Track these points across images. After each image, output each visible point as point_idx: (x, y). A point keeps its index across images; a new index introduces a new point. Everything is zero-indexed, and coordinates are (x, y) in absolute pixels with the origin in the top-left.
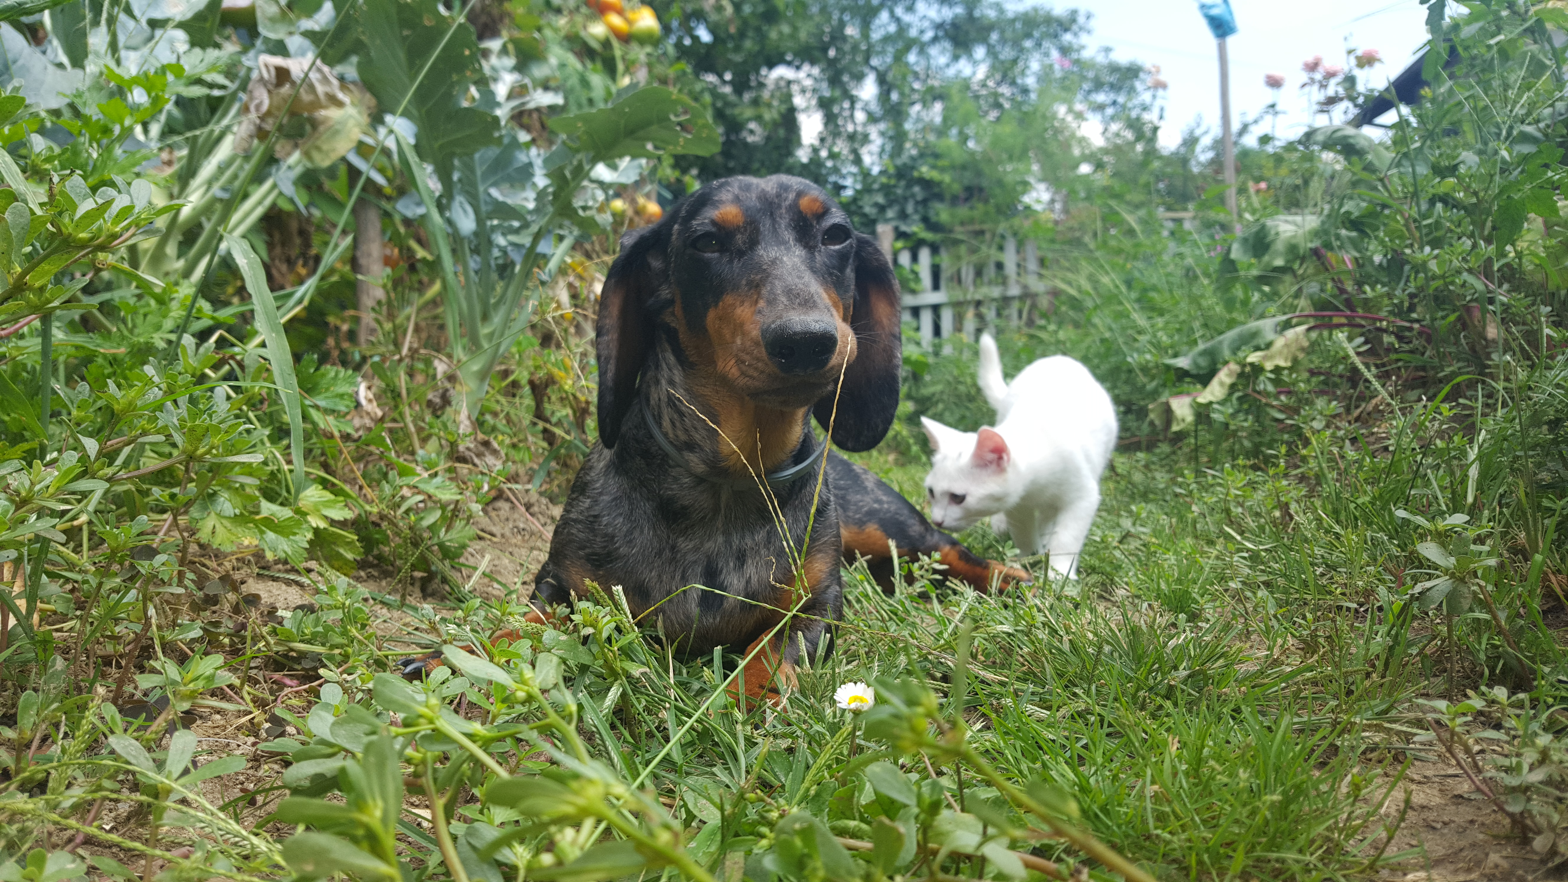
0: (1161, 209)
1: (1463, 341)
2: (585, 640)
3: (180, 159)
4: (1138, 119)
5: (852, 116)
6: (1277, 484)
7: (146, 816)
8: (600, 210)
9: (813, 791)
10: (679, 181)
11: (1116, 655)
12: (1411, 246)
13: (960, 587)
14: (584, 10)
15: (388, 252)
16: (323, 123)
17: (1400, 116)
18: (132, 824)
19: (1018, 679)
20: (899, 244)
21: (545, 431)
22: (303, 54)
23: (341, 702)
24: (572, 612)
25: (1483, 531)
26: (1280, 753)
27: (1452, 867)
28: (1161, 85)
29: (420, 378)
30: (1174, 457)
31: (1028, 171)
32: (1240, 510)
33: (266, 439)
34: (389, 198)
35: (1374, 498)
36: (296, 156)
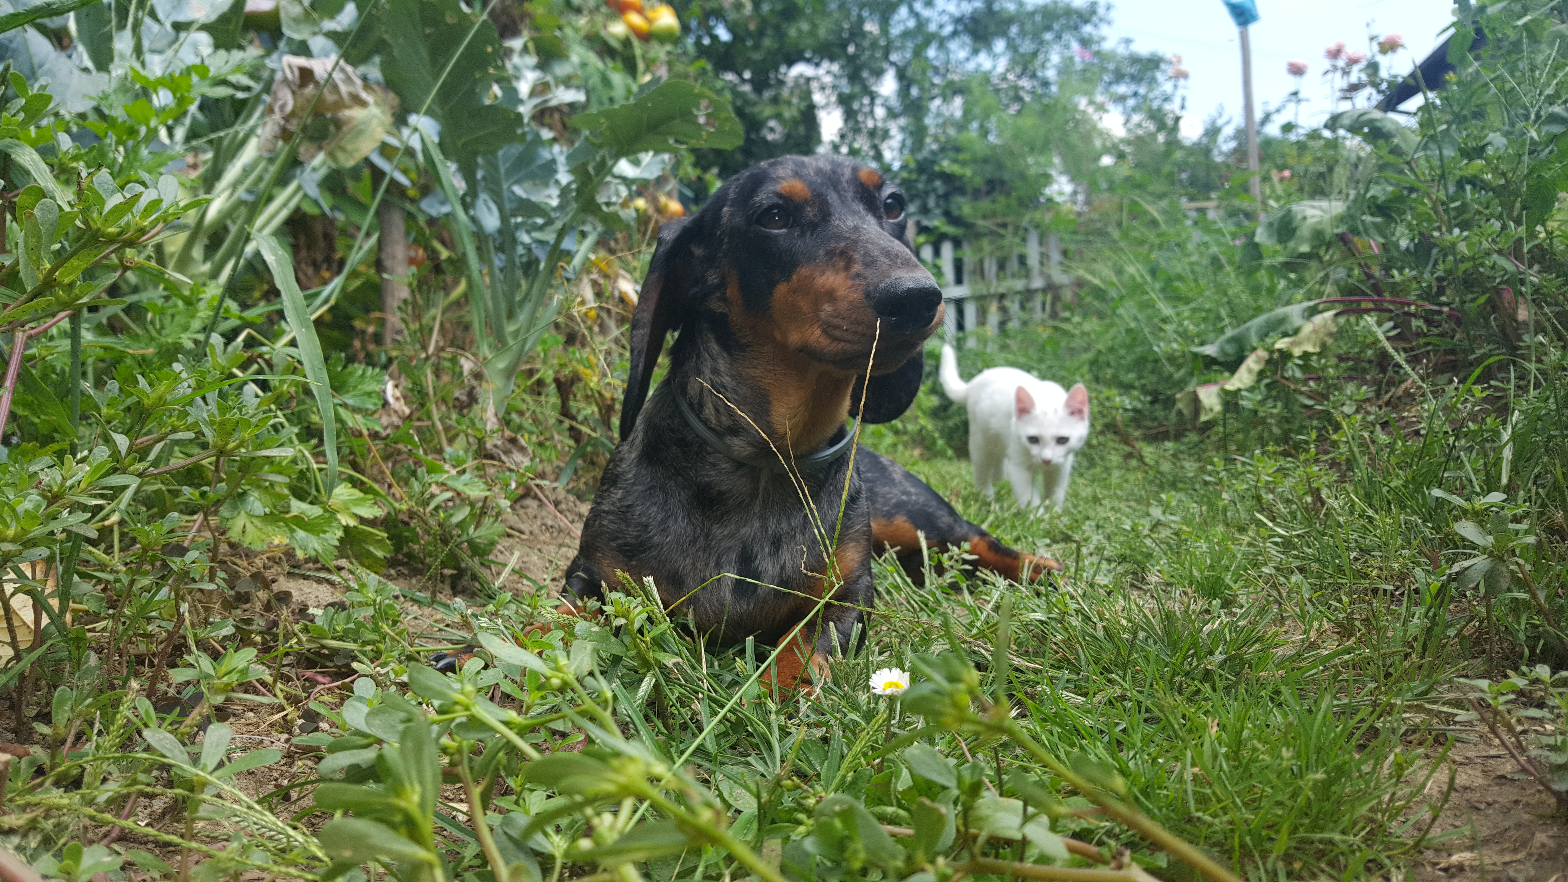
0: (1184, 200)
1: (1493, 324)
2: (617, 631)
3: (205, 162)
4: (1159, 110)
5: (872, 112)
6: (1308, 470)
7: (181, 811)
8: (624, 206)
9: (850, 776)
10: (700, 179)
11: (1151, 641)
12: (1439, 229)
13: (991, 578)
14: (604, 9)
15: (412, 253)
16: (347, 123)
17: (1426, 99)
18: (168, 819)
19: (1052, 666)
20: (921, 239)
21: (571, 428)
22: (327, 55)
23: (375, 694)
24: (604, 604)
25: (1519, 511)
26: (1320, 733)
27: (1497, 847)
28: (1182, 75)
29: (446, 378)
30: (1202, 446)
31: (1051, 164)
32: (1271, 496)
33: (294, 438)
34: (413, 201)
35: (1407, 481)
36: (320, 157)
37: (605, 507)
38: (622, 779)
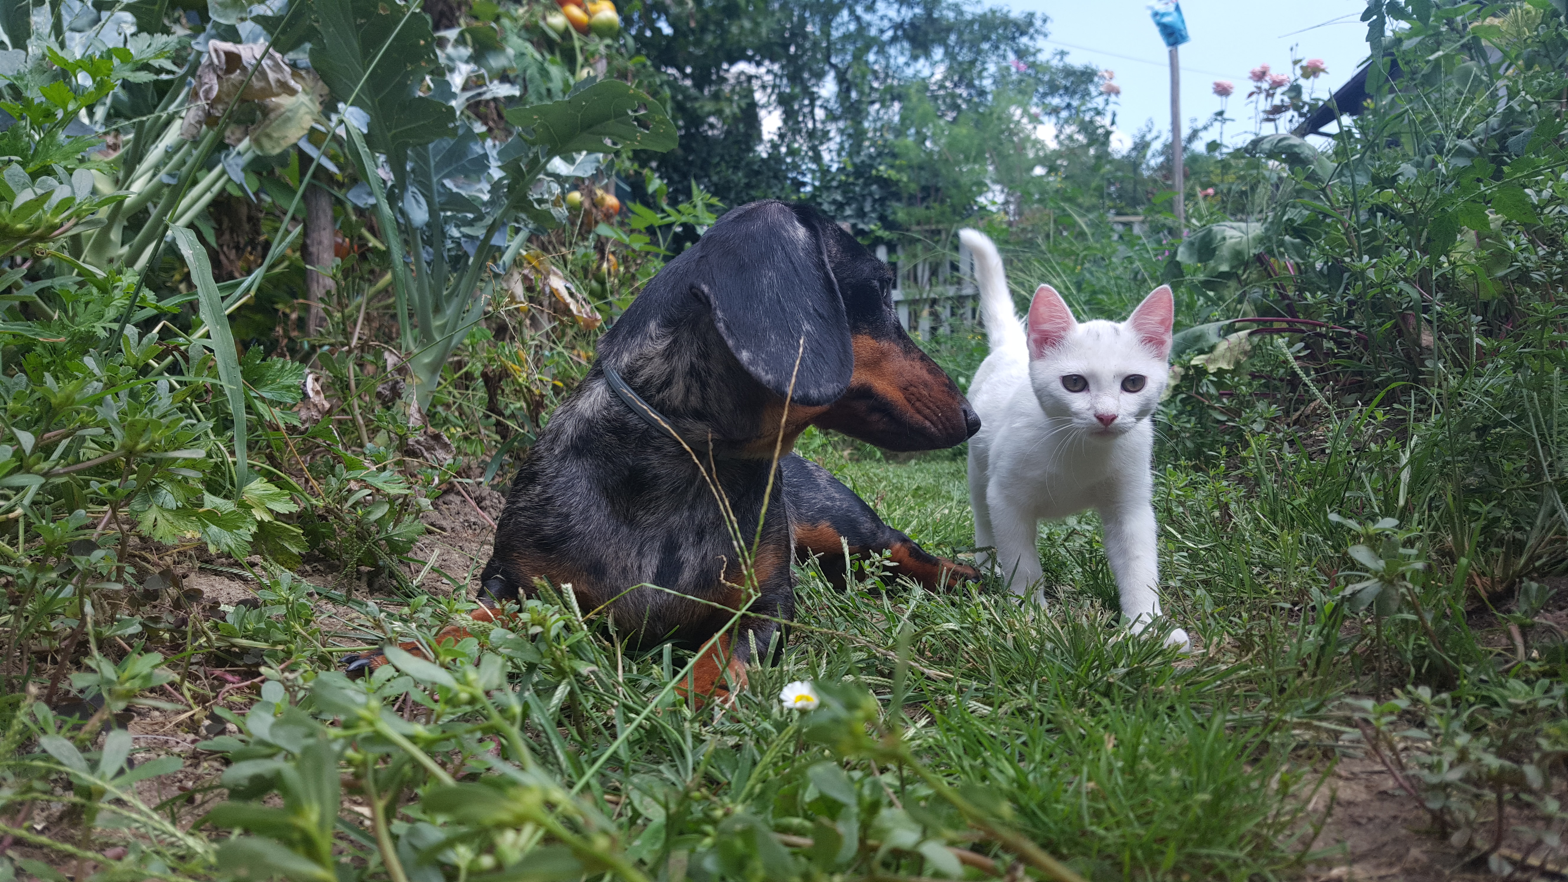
0: (1112, 213)
1: (1399, 348)
2: (534, 638)
3: (128, 142)
4: (1091, 122)
5: (812, 112)
6: (1217, 485)
7: (79, 817)
8: (555, 204)
9: (758, 788)
10: (637, 174)
11: (1058, 652)
12: (1351, 254)
13: (910, 585)
15: (339, 241)
16: (273, 110)
17: (1342, 126)
18: (65, 824)
19: (963, 675)
21: (498, 423)
22: (255, 40)
23: (283, 700)
24: (520, 611)
25: (1412, 534)
26: (1212, 751)
27: (1374, 862)
28: (1114, 91)
29: (370, 368)
31: (984, 172)
32: (1181, 509)
33: (210, 432)
34: (341, 186)
35: (1310, 499)
36: (246, 142)
38: (519, 808)
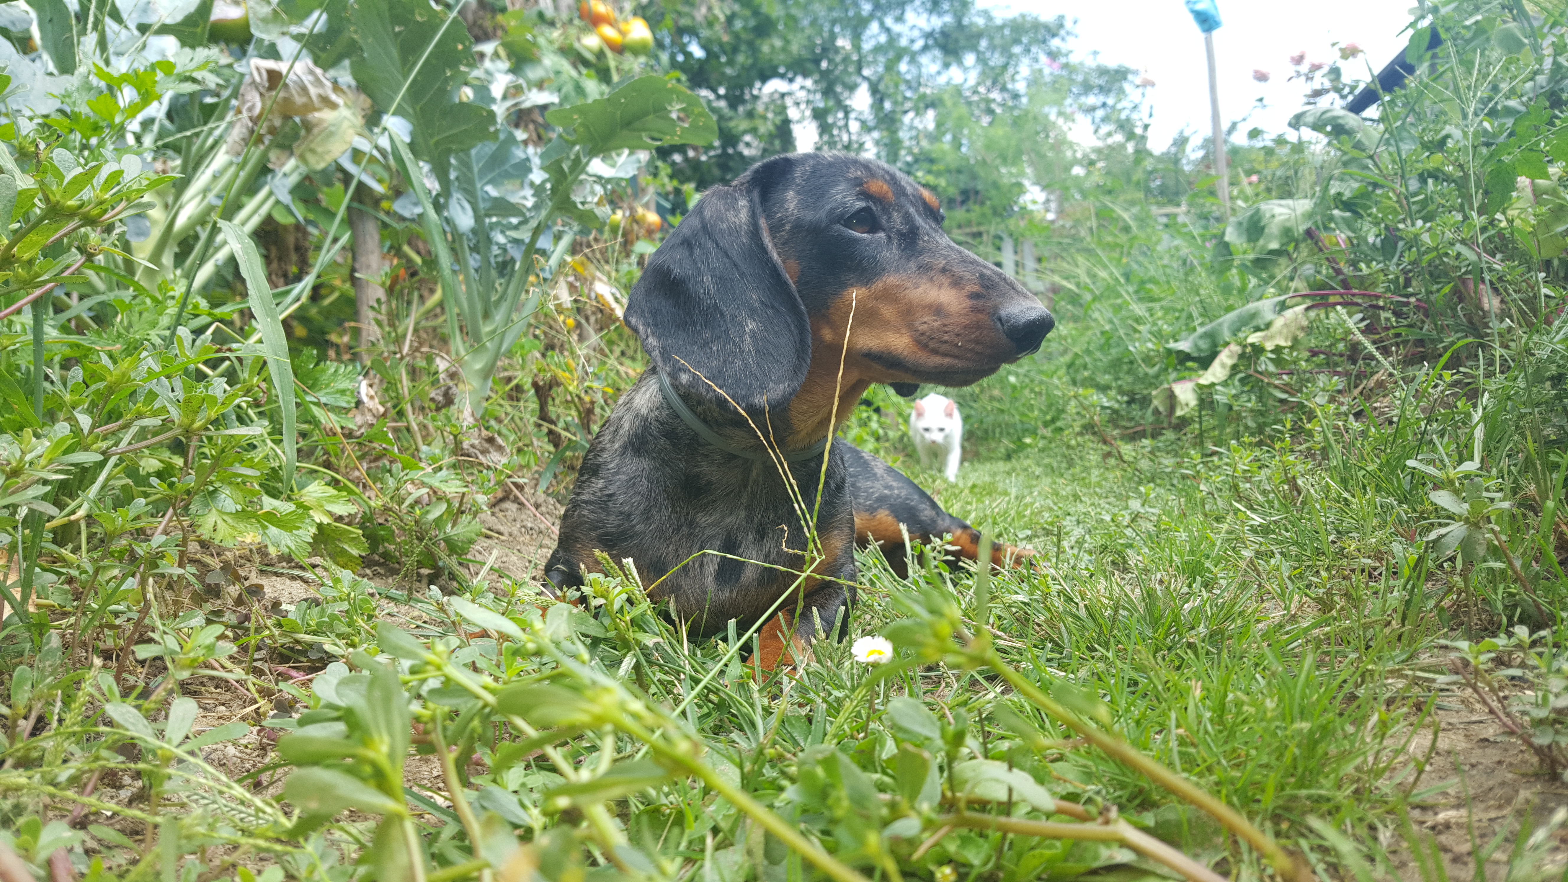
0: (1154, 206)
1: (1460, 313)
2: (596, 612)
3: (174, 169)
4: (1128, 119)
5: (846, 126)
6: (1284, 458)
8: (599, 204)
10: (677, 191)
12: (1404, 221)
13: (974, 567)
14: (577, 23)
15: (387, 263)
16: (316, 125)
19: (1035, 644)
21: (550, 432)
22: (297, 59)
26: (1303, 696)
27: (1482, 806)
28: (1149, 84)
29: (422, 377)
30: (1180, 443)
31: (1022, 174)
32: (1248, 485)
35: (1381, 465)
36: (291, 162)
37: (584, 497)
38: (596, 709)
